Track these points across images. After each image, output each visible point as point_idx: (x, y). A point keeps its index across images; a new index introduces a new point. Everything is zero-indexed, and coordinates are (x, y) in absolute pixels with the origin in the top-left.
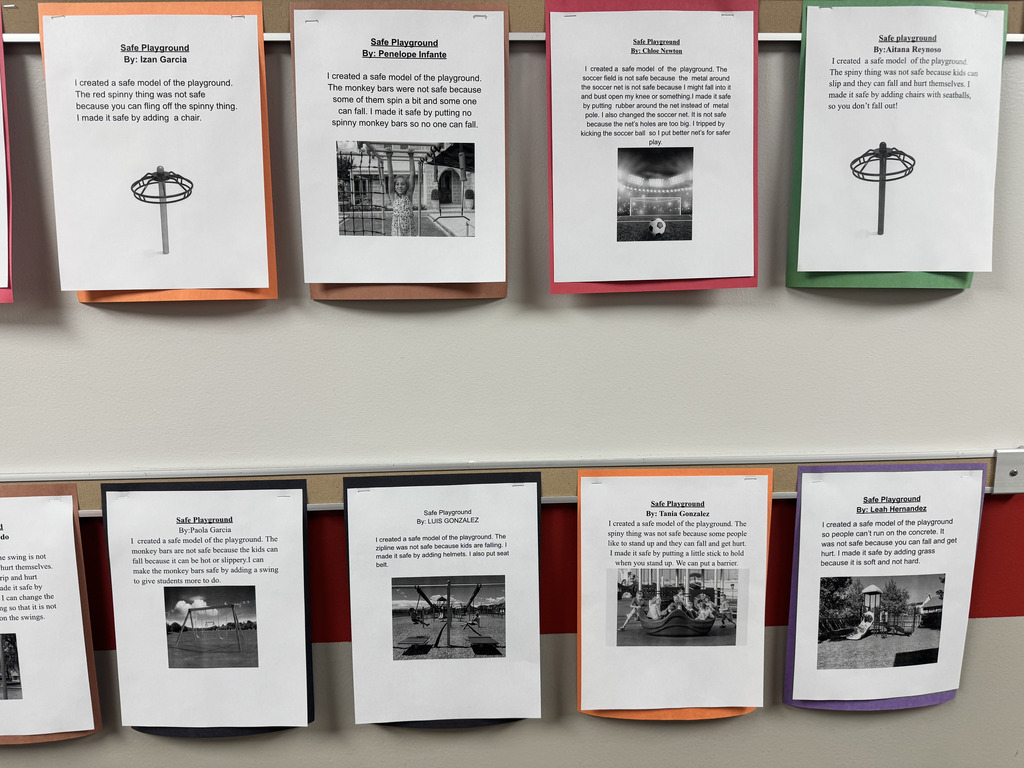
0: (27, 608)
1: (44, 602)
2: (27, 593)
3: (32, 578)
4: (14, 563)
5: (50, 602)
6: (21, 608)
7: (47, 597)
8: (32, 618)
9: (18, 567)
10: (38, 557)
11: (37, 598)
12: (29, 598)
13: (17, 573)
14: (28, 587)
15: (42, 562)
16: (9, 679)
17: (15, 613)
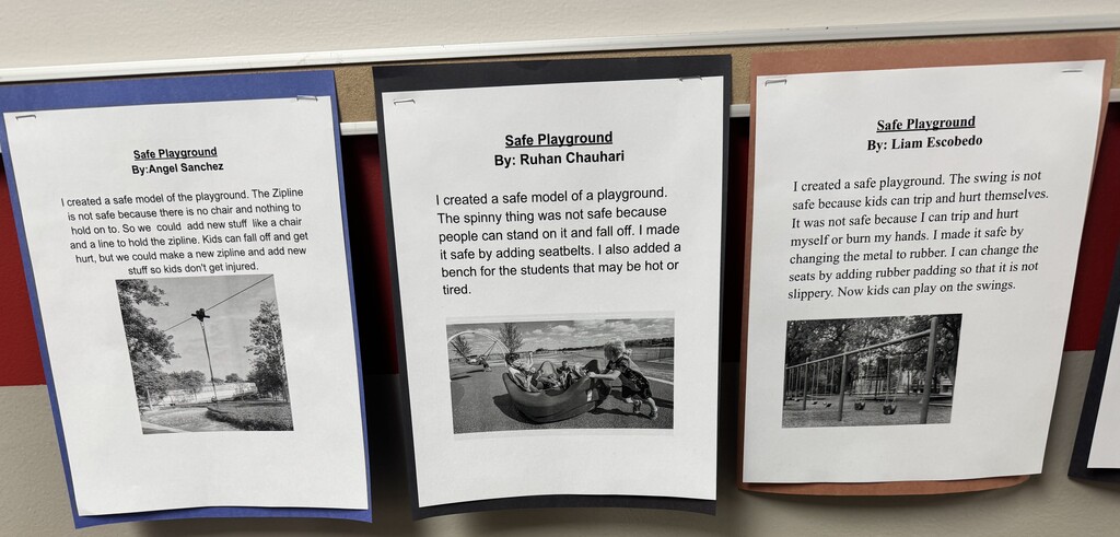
0: (991, 269)
1: (1020, 259)
2: (996, 243)
3: (1010, 215)
4: (984, 188)
5: (1030, 259)
6: (981, 269)
7: (1029, 249)
8: (996, 286)
9: (990, 196)
10: (1028, 177)
11: (1010, 252)
12: (998, 252)
13: (984, 206)
14: (1000, 232)
15: (1033, 186)
16: (935, 390)
17: (966, 279)
